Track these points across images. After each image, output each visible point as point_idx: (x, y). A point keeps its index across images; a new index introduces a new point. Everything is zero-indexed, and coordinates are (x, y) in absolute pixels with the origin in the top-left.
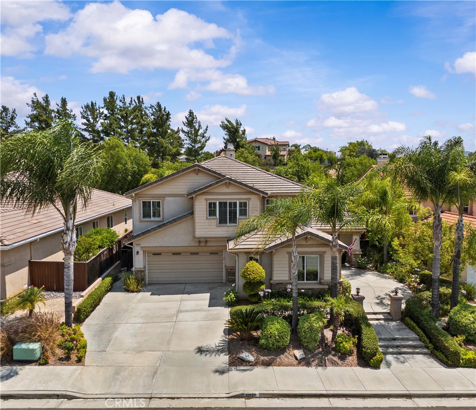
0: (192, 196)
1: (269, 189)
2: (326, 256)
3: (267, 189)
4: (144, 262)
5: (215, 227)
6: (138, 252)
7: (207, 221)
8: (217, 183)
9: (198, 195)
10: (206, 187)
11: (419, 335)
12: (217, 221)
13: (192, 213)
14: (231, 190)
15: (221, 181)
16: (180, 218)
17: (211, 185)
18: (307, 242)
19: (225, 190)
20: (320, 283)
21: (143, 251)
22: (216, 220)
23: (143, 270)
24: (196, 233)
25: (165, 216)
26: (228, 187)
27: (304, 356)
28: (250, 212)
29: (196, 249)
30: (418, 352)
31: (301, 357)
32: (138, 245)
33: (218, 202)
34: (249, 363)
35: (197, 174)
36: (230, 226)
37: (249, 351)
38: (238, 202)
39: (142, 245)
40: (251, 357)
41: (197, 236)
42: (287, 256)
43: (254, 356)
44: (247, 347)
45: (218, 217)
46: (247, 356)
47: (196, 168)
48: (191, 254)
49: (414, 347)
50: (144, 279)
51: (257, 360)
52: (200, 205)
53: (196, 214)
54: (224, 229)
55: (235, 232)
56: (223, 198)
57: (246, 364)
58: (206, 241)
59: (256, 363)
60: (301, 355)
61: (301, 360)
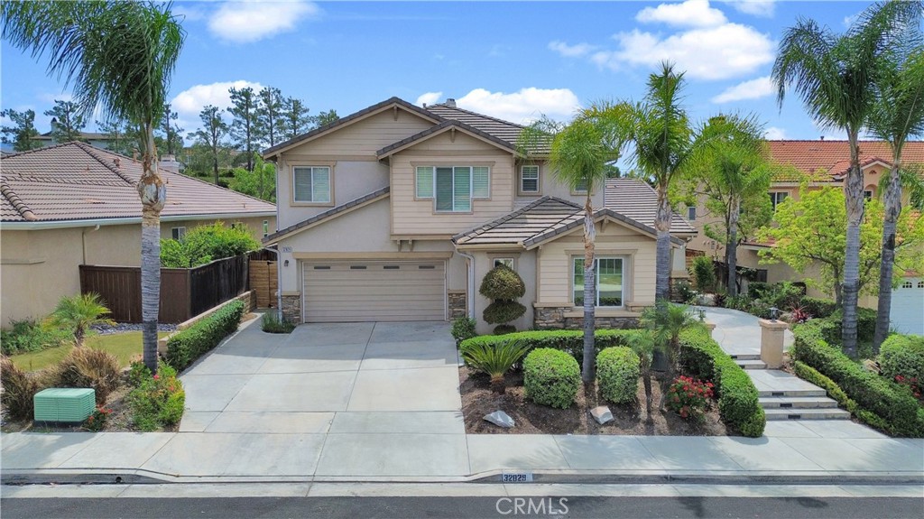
0: (386, 155)
2: (637, 257)
4: (298, 281)
5: (430, 215)
6: (287, 262)
7: (415, 204)
8: (434, 132)
9: (398, 153)
10: (413, 138)
11: (824, 388)
12: (433, 204)
13: (387, 190)
14: (460, 145)
15: (440, 127)
16: (366, 198)
17: (421, 135)
18: (602, 230)
19: (446, 145)
20: (627, 309)
21: (298, 260)
22: (431, 203)
23: (297, 294)
24: (395, 226)
25: (337, 195)
26: (453, 139)
27: (611, 417)
28: (494, 187)
29: (394, 256)
30: (826, 414)
31: (606, 419)
32: (287, 250)
33: (434, 168)
34: (506, 429)
35: (396, 119)
36: (457, 213)
37: (504, 410)
38: (471, 168)
39: (295, 250)
40: (509, 418)
41: (396, 232)
42: (566, 257)
43: (514, 418)
44: (498, 402)
45: (435, 196)
46: (500, 417)
47: (392, 105)
48: (385, 268)
49: (818, 406)
50: (297, 312)
51: (521, 424)
52: (402, 173)
53: (396, 193)
54: (447, 219)
55: (466, 225)
56: (445, 161)
57: (500, 430)
58: (413, 241)
59: (519, 429)
60: (606, 414)
61: (606, 424)
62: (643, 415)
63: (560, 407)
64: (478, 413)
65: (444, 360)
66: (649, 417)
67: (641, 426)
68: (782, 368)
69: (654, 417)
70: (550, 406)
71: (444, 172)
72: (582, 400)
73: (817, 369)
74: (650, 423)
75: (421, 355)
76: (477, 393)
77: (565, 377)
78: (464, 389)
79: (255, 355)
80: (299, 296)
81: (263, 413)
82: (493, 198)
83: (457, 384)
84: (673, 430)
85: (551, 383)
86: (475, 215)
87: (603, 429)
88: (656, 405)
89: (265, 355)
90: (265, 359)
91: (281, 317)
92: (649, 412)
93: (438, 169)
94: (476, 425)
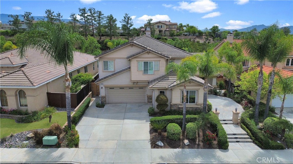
0: (130, 58)
1: (170, 55)
2: (200, 91)
3: (169, 55)
4: (105, 92)
5: (142, 75)
6: (102, 87)
7: (137, 72)
8: (143, 52)
9: (133, 58)
10: (137, 54)
11: (247, 132)
12: (143, 72)
13: (130, 68)
14: (150, 55)
15: (145, 51)
16: (124, 70)
17: (139, 53)
18: (190, 84)
19: (147, 55)
20: (196, 105)
21: (105, 87)
23: (105, 96)
24: (132, 78)
25: (115, 69)
26: (148, 54)
27: (189, 143)
28: (160, 67)
29: (132, 86)
30: (246, 141)
31: (187, 144)
32: (102, 84)
33: (143, 62)
34: (161, 147)
35: (132, 47)
36: (150, 75)
37: (161, 140)
38: (154, 62)
39: (104, 84)
40: (162, 143)
41: (132, 80)
42: (180, 91)
43: (164, 143)
44: (160, 138)
45: (143, 70)
46: (160, 143)
47: (131, 43)
48: (129, 88)
49: (245, 138)
50: (105, 101)
51: (165, 145)
52: (134, 64)
53: (132, 68)
54: (147, 76)
55: (152, 78)
56: (146, 60)
57: (160, 147)
58: (137, 82)
59: (164, 147)
60: (187, 143)
61: (187, 145)
62: (197, 142)
63: (176, 140)
64: (154, 141)
65: (145, 121)
66: (199, 143)
67: (196, 146)
68: (237, 124)
69: (200, 143)
70: (173, 140)
71: (146, 64)
72: (181, 137)
73: (246, 126)
74: (199, 145)
75: (139, 118)
76: (154, 134)
77: (177, 133)
78: (151, 132)
79: (95, 117)
80: (105, 97)
81: (99, 141)
82: (160, 70)
83: (149, 130)
84: (204, 147)
85: (173, 134)
86: (155, 75)
87: (186, 147)
88: (201, 139)
89: (98, 117)
90: (98, 119)
91: (101, 103)
92: (199, 141)
93: (144, 62)
94: (154, 145)
